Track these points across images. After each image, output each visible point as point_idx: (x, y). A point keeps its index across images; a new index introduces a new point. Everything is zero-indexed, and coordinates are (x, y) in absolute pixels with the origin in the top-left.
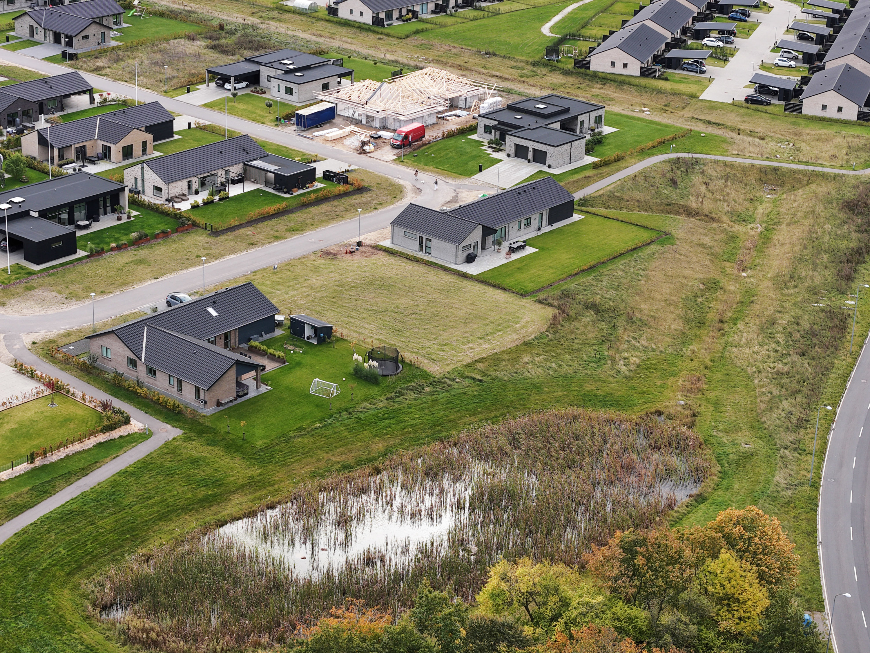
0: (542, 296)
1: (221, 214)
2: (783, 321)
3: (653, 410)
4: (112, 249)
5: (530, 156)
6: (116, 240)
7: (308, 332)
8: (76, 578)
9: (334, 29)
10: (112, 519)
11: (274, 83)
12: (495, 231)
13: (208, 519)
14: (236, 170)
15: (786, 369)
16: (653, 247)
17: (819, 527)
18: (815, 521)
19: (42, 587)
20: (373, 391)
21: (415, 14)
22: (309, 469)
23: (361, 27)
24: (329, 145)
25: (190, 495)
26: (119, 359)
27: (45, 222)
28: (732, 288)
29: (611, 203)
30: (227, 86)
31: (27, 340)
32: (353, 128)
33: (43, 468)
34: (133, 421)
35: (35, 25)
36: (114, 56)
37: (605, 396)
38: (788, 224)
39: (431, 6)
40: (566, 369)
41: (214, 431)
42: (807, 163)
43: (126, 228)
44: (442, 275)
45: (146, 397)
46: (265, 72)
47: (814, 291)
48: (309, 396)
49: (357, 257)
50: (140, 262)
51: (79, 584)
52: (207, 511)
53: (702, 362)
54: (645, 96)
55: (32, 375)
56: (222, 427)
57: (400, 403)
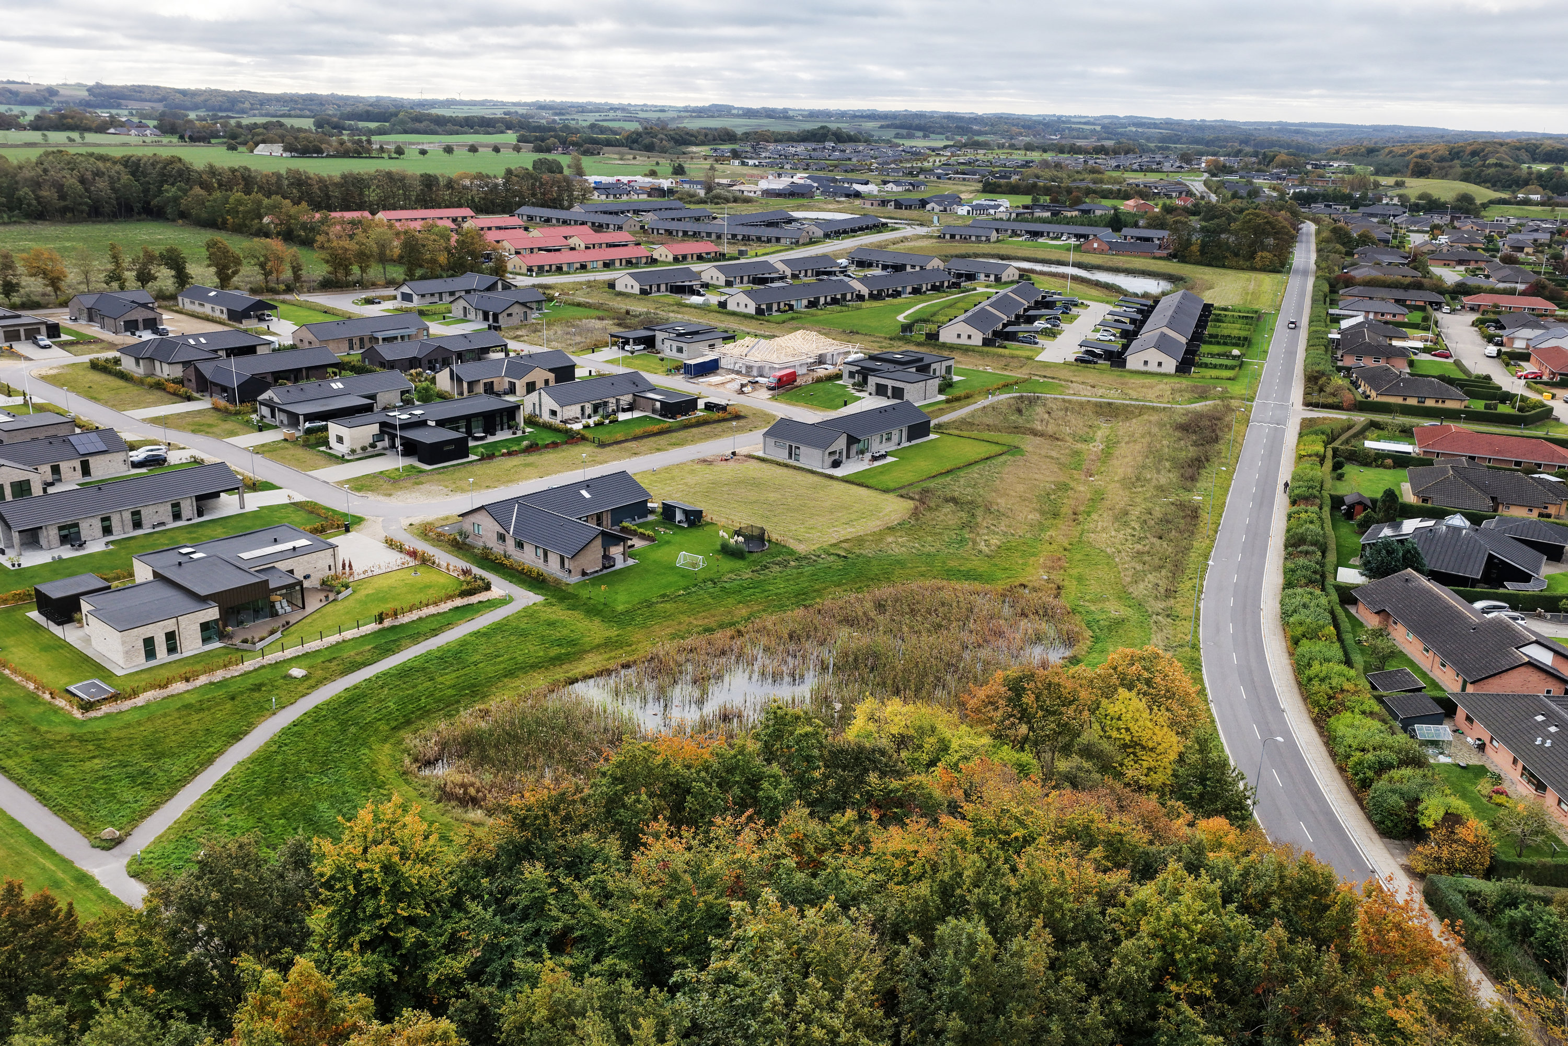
0: (904, 492)
1: (609, 432)
2: (1135, 512)
3: (1017, 584)
4: (503, 455)
5: (890, 393)
6: (508, 448)
7: (679, 516)
8: (402, 733)
9: (723, 317)
10: (454, 675)
11: (667, 343)
12: (859, 441)
13: (557, 677)
14: (626, 399)
15: (1147, 548)
16: (1004, 458)
17: (1207, 685)
18: (1201, 679)
19: (360, 741)
20: (740, 564)
21: (791, 307)
22: (669, 631)
23: (746, 316)
24: (712, 388)
25: (541, 654)
26: (489, 535)
27: (441, 429)
28: (1082, 489)
29: (964, 427)
30: (627, 347)
31: (405, 522)
32: (733, 376)
33: (393, 628)
34: (493, 588)
35: (468, 307)
36: (533, 328)
37: (968, 572)
38: (1127, 443)
39: (805, 302)
40: (928, 549)
41: (575, 597)
42: (1137, 400)
43: (518, 441)
44: (810, 476)
45: (512, 568)
46: (660, 336)
47: (1161, 489)
48: (674, 568)
49: (731, 464)
50: (526, 465)
51: (403, 739)
52: (558, 669)
53: (1061, 546)
54: (987, 359)
55: (401, 549)
56: (584, 593)
57: (766, 575)
